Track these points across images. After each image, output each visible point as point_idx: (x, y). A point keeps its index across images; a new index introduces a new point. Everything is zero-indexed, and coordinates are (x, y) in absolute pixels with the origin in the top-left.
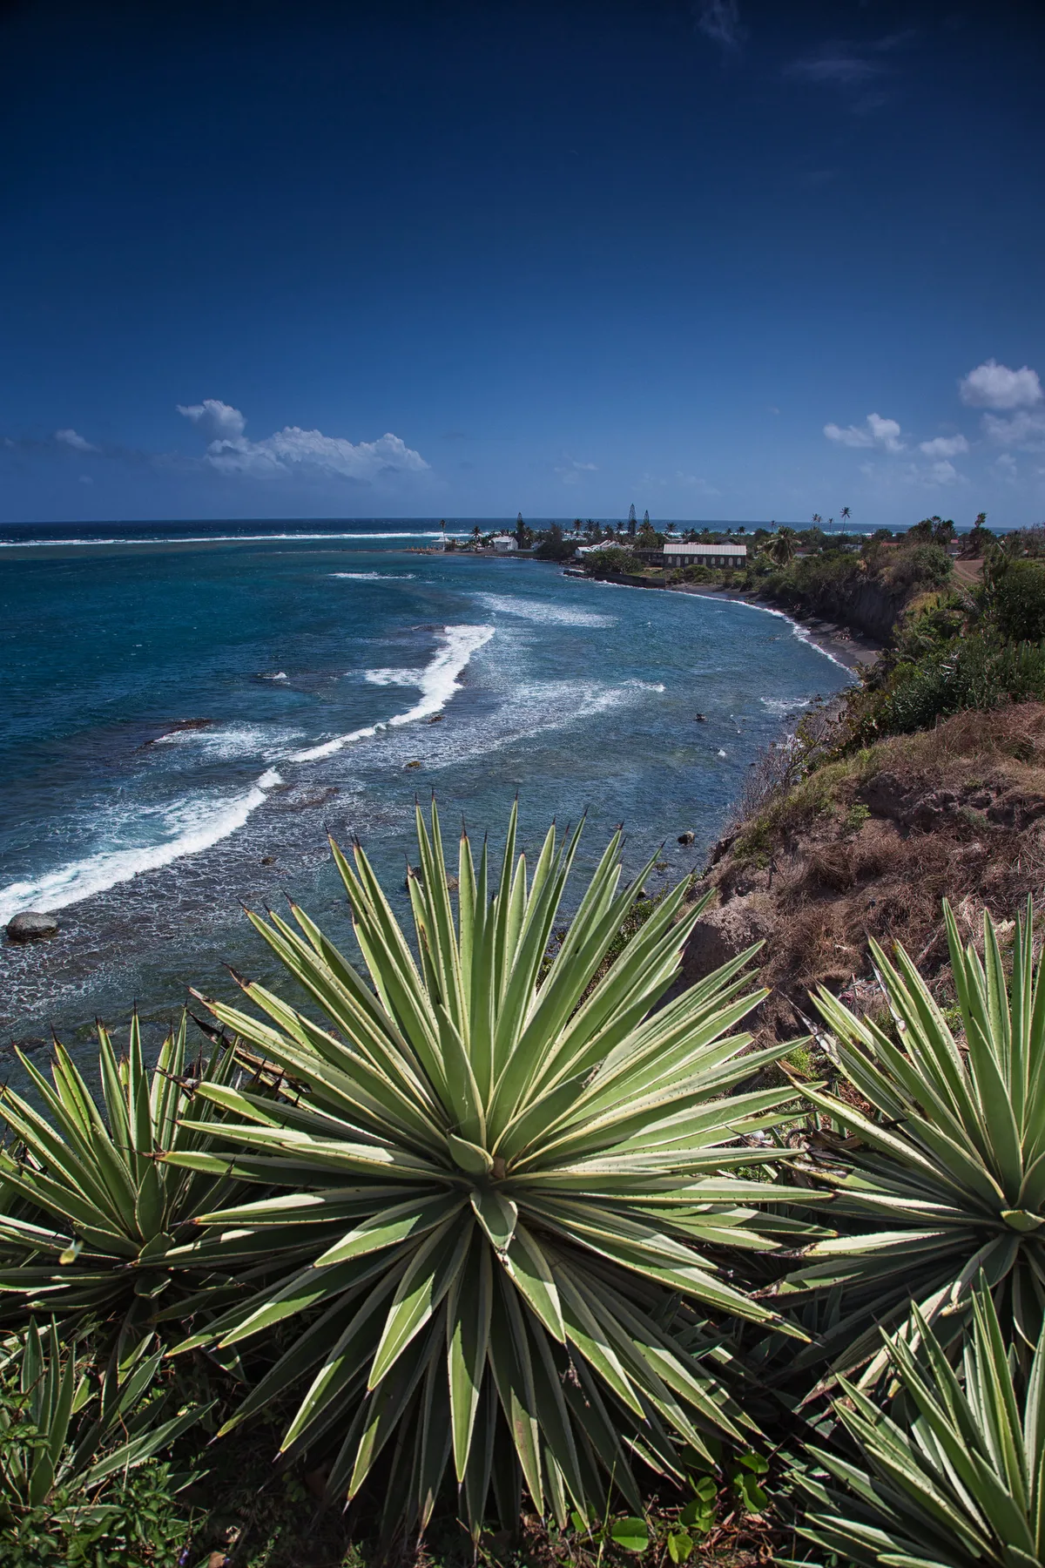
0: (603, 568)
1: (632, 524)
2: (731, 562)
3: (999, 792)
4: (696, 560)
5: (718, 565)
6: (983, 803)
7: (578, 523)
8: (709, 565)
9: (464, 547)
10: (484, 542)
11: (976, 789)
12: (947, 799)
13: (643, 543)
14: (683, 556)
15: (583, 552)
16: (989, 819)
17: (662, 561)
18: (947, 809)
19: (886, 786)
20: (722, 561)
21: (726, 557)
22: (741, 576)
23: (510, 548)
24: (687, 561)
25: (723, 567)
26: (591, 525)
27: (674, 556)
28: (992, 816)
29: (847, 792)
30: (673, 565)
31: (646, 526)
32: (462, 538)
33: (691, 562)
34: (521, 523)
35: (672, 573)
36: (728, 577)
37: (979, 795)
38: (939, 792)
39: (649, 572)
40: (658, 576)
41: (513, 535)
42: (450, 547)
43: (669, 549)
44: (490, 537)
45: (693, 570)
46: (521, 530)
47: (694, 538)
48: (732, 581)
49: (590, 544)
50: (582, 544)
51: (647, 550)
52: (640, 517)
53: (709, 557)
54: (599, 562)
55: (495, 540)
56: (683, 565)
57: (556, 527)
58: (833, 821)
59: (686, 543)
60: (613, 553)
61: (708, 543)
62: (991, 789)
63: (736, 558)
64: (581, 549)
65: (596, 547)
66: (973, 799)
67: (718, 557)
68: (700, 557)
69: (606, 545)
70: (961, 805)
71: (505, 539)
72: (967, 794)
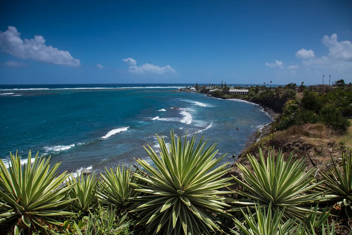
0: (216, 95)
1: (222, 85)
2: (245, 93)
3: (301, 143)
4: (237, 93)
5: (242, 94)
6: (298, 146)
7: (210, 85)
8: (240, 94)
9: (184, 90)
10: (188, 89)
11: (296, 142)
12: (290, 145)
13: (224, 89)
15: (211, 91)
16: (299, 149)
17: (229, 93)
18: (289, 147)
19: (276, 142)
20: (243, 93)
21: (244, 92)
22: (247, 97)
23: (194, 90)
24: (234, 93)
25: (243, 94)
26: (213, 85)
27: (232, 92)
28: (300, 148)
29: (267, 143)
30: (232, 94)
31: (225, 85)
32: (183, 88)
33: (236, 93)
34: (197, 85)
35: (231, 96)
36: (244, 97)
37: (297, 144)
38: (288, 143)
39: (226, 96)
40: (228, 97)
41: (195, 87)
42: (181, 90)
43: (230, 91)
44: (190, 88)
45: (236, 95)
46: (197, 86)
47: (236, 88)
48: (245, 98)
49: (213, 89)
50: (211, 89)
51: (225, 91)
52: (224, 83)
53: (239, 92)
54: (215, 93)
55: (191, 88)
56: (234, 94)
57: (205, 85)
58: (264, 150)
59: (234, 89)
60: (218, 91)
61: (239, 89)
62: (299, 142)
63: (246, 92)
64: (210, 90)
65: (214, 90)
66: (295, 145)
67: (242, 92)
68: (238, 92)
69: (216, 90)
70: (293, 146)
71: (193, 88)
72: (294, 144)
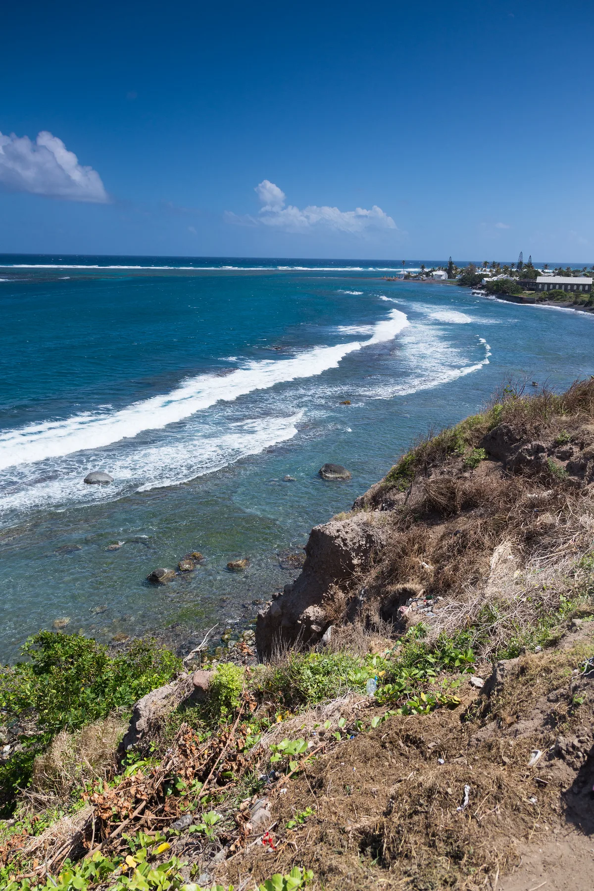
0: (498, 289)
1: (520, 266)
2: (581, 288)
4: (557, 287)
5: (572, 290)
7: (486, 264)
8: (566, 290)
9: (415, 277)
10: (427, 274)
13: (525, 276)
14: (549, 284)
15: (487, 282)
17: (535, 287)
20: (575, 287)
21: (578, 285)
22: (585, 297)
23: (443, 278)
24: (551, 287)
25: (574, 291)
26: (494, 265)
27: (543, 284)
30: (542, 290)
31: (529, 265)
32: (415, 272)
33: (554, 287)
34: (451, 263)
35: (540, 294)
36: (577, 297)
39: (526, 294)
40: (531, 297)
41: (445, 270)
42: (407, 277)
43: (539, 280)
44: (431, 272)
45: (554, 294)
46: (450, 268)
47: (560, 273)
48: (579, 300)
49: (494, 275)
50: (487, 276)
51: (526, 280)
52: (525, 261)
53: (566, 285)
54: (495, 287)
55: (434, 273)
56: (549, 289)
57: (473, 266)
59: (554, 276)
60: (505, 282)
61: (568, 276)
63: (584, 285)
64: (485, 279)
65: (495, 278)
67: (572, 285)
68: (560, 285)
69: (502, 277)
71: (441, 273)
